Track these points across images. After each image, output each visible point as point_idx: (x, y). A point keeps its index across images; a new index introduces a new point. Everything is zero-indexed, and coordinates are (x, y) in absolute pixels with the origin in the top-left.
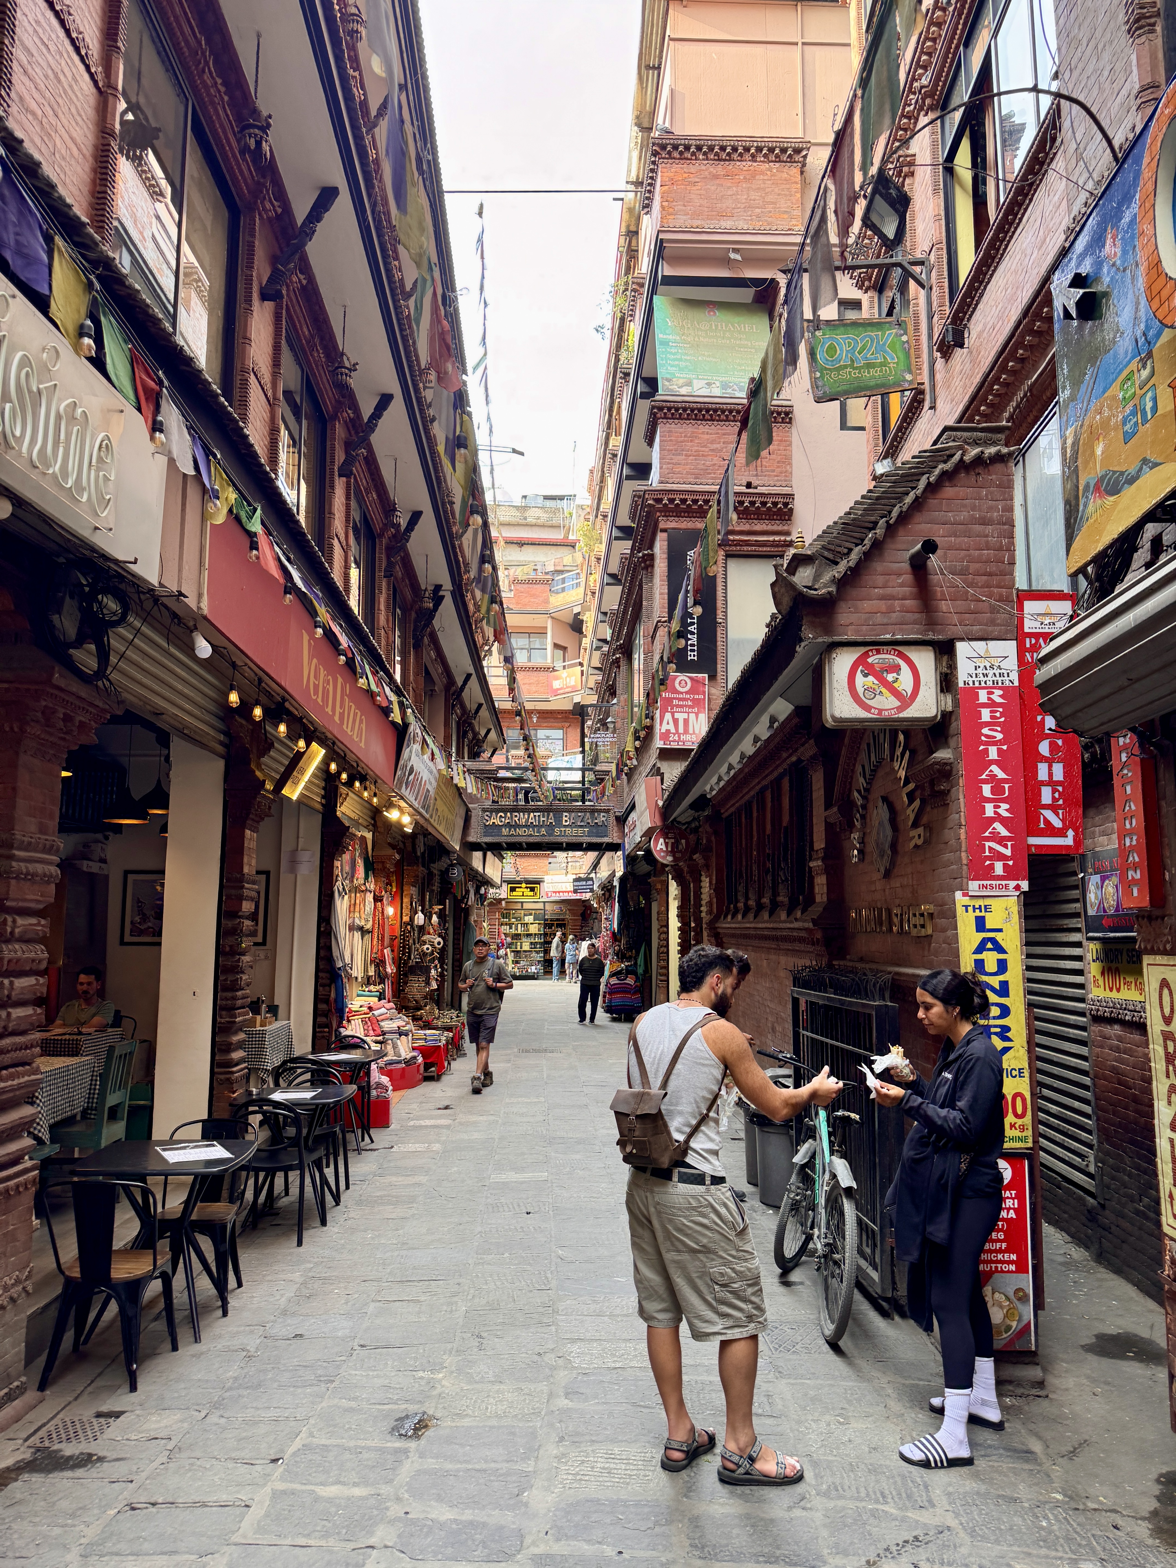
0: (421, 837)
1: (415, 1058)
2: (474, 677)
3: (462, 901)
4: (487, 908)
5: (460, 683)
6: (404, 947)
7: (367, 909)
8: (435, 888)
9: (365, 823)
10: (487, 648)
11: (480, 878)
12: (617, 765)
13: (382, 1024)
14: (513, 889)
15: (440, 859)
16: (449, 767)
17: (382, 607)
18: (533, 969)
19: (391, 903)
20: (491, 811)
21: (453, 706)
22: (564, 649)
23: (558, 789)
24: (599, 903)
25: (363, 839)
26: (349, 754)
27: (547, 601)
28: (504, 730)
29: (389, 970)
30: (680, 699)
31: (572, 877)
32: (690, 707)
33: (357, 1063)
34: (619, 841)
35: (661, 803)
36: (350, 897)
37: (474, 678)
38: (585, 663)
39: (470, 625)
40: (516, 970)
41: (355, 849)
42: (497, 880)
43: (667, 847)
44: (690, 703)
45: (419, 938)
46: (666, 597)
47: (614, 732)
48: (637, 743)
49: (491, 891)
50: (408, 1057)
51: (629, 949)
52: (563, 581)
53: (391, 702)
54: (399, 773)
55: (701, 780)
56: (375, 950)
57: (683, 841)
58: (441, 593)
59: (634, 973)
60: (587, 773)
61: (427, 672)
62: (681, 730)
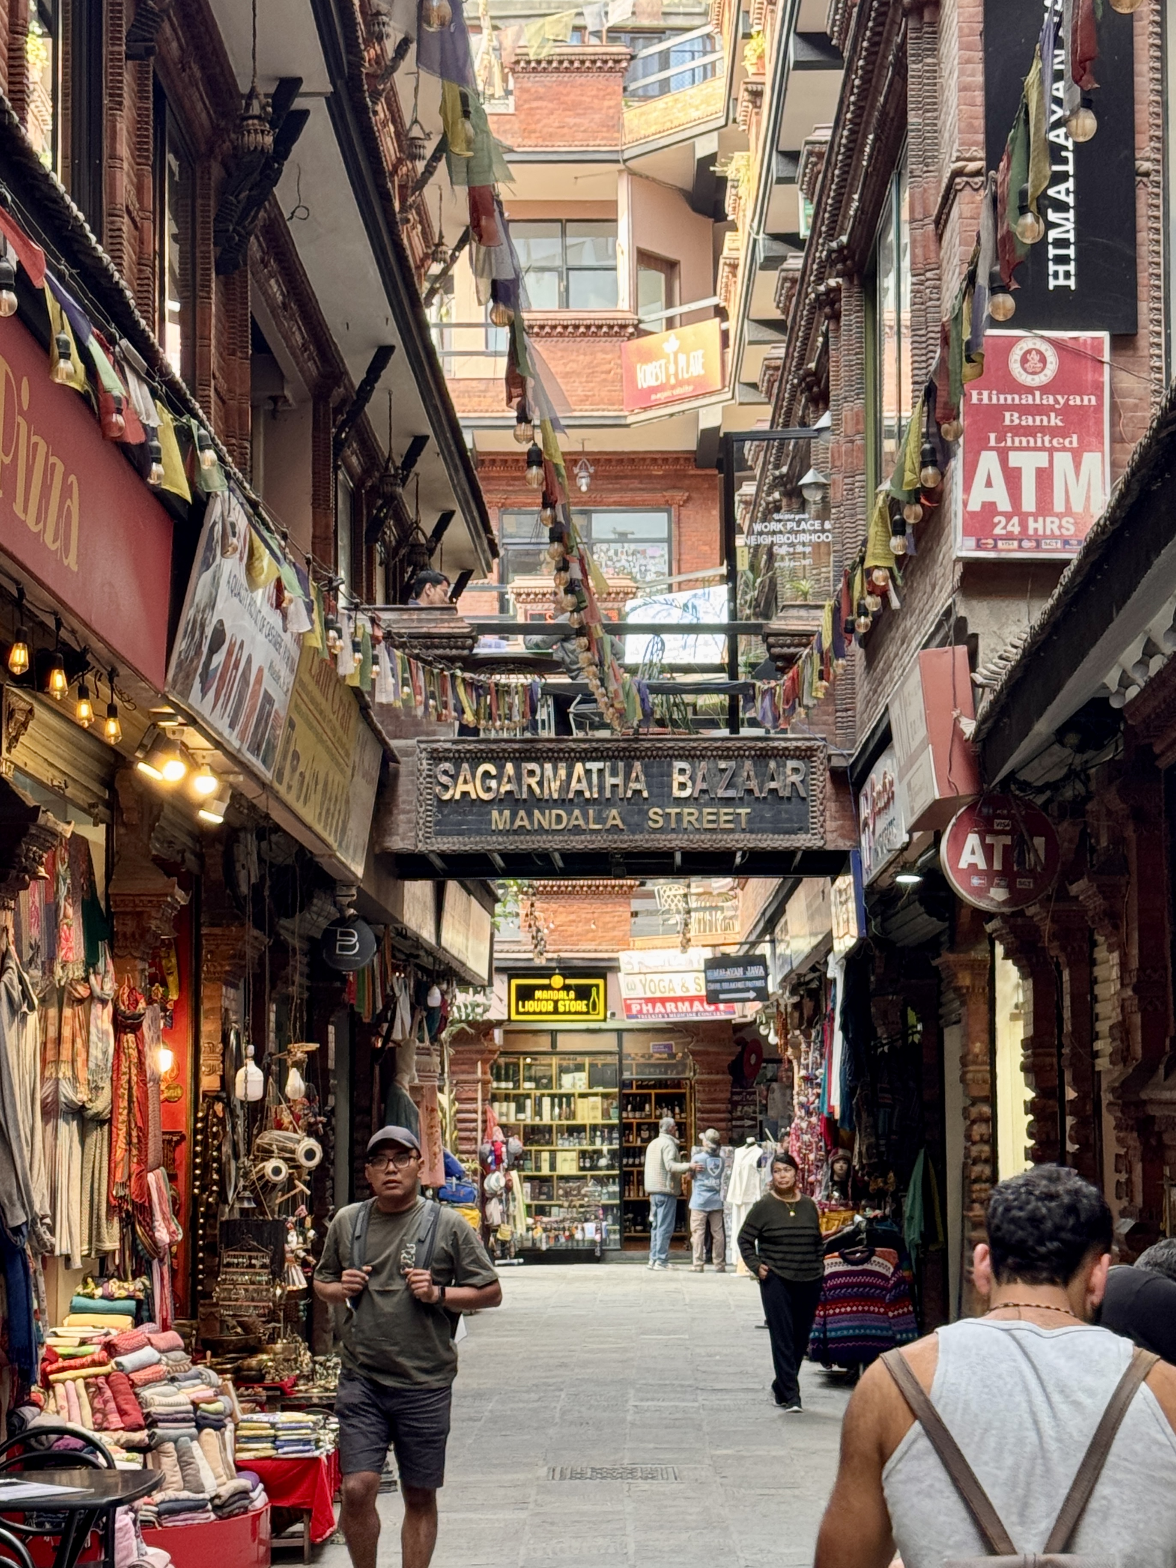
0: (249, 843)
1: (243, 1494)
2: (399, 358)
3: (373, 1029)
4: (449, 1051)
5: (357, 376)
6: (205, 1167)
7: (96, 1052)
8: (293, 990)
9: (83, 799)
10: (436, 268)
11: (427, 961)
12: (836, 611)
13: (147, 1393)
14: (525, 994)
15: (306, 904)
16: (328, 625)
17: (124, 150)
18: (589, 1232)
19: (167, 1036)
20: (458, 759)
21: (339, 445)
22: (670, 266)
23: (657, 690)
24: (783, 1031)
25: (79, 844)
26: (34, 593)
27: (615, 124)
28: (493, 515)
29: (163, 1235)
30: (1024, 410)
31: (700, 955)
32: (1054, 432)
33: (73, 1510)
34: (843, 845)
35: (969, 727)
36: (44, 1019)
37: (399, 360)
38: (734, 311)
39: (386, 198)
40: (538, 1233)
41: (55, 876)
42: (479, 967)
43: (989, 859)
44: (1055, 421)
45: (249, 1142)
46: (979, 97)
47: (824, 514)
48: (896, 542)
49: (462, 998)
50: (225, 1491)
51: (877, 1168)
52: (664, 60)
53: (151, 432)
54: (181, 645)
55: (1094, 652)
56: (120, 1177)
57: (1039, 842)
58: (299, 103)
59: (893, 1240)
60: (743, 641)
61: (260, 345)
62: (1029, 503)
